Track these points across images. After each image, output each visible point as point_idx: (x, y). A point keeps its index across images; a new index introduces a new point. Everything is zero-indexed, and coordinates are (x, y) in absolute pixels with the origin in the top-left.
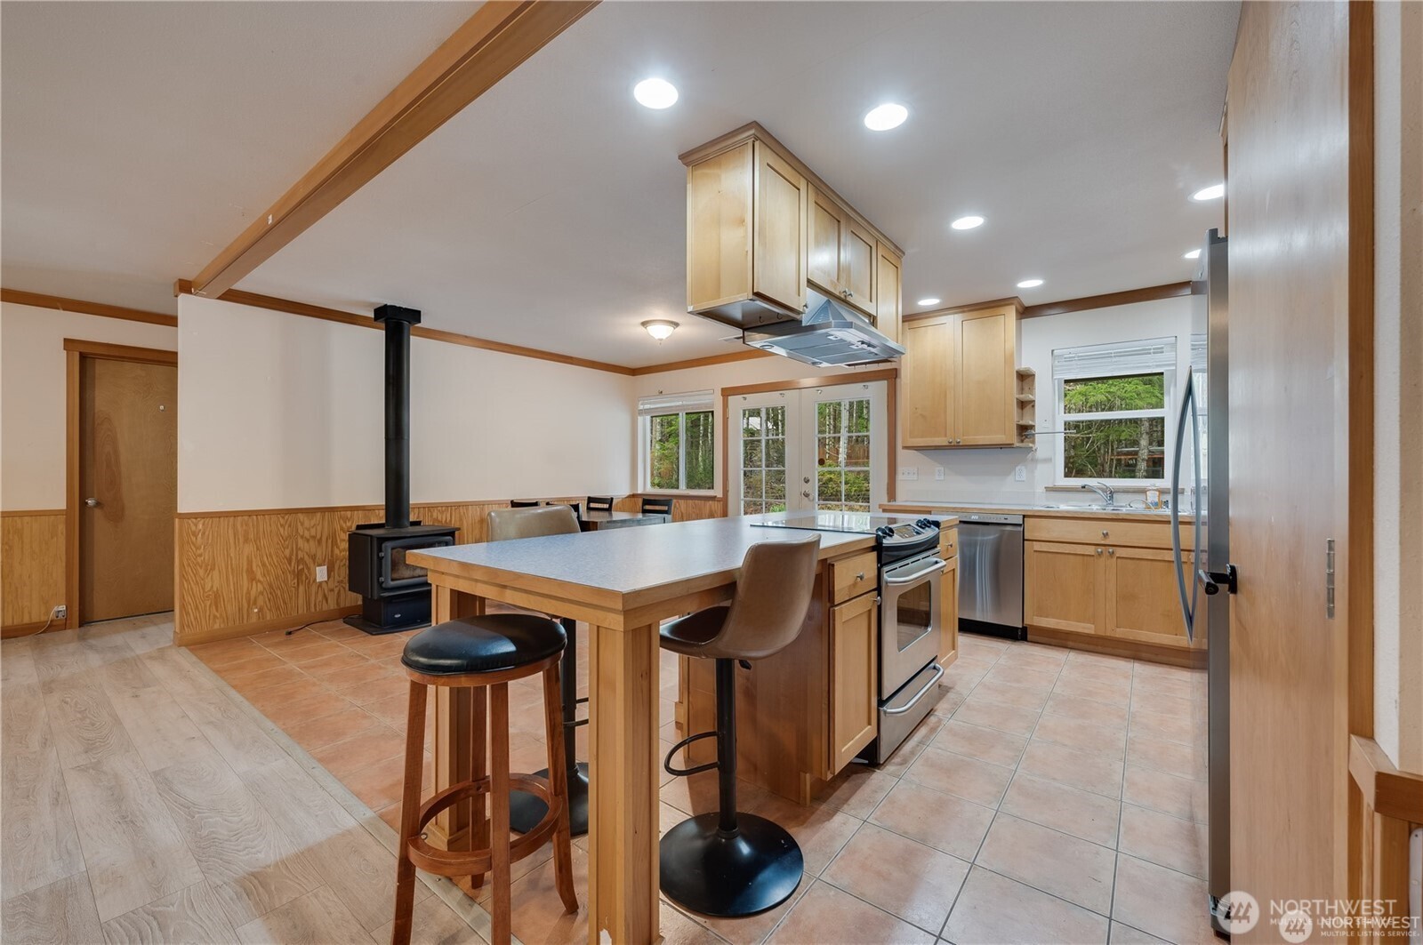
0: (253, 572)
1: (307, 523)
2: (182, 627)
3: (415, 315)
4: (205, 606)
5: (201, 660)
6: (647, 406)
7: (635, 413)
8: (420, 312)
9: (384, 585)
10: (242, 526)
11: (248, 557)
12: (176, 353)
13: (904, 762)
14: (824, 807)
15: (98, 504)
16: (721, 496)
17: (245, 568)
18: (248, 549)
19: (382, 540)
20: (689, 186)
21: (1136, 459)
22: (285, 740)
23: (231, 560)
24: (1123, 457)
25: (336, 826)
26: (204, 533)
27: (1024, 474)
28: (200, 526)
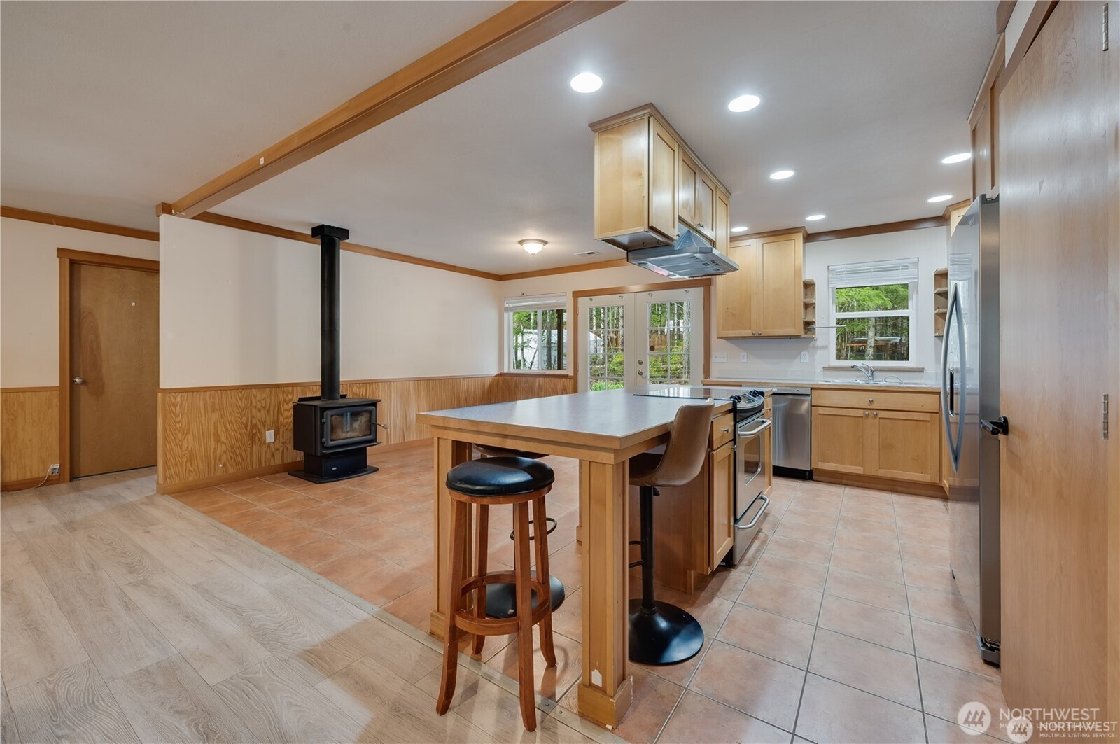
0: (218, 435)
1: (259, 397)
2: (165, 479)
3: (344, 233)
4: (183, 462)
5: (187, 504)
6: (511, 305)
7: (502, 311)
8: (348, 230)
9: (325, 445)
10: (210, 399)
11: (214, 423)
12: (158, 262)
13: (750, 564)
14: (703, 594)
15: (84, 382)
16: (573, 375)
17: (212, 433)
18: (215, 417)
19: (324, 409)
20: (597, 147)
21: (865, 347)
22: (286, 561)
23: (202, 426)
24: (855, 345)
25: (355, 618)
26: (181, 405)
27: (807, 357)
28: (179, 399)
